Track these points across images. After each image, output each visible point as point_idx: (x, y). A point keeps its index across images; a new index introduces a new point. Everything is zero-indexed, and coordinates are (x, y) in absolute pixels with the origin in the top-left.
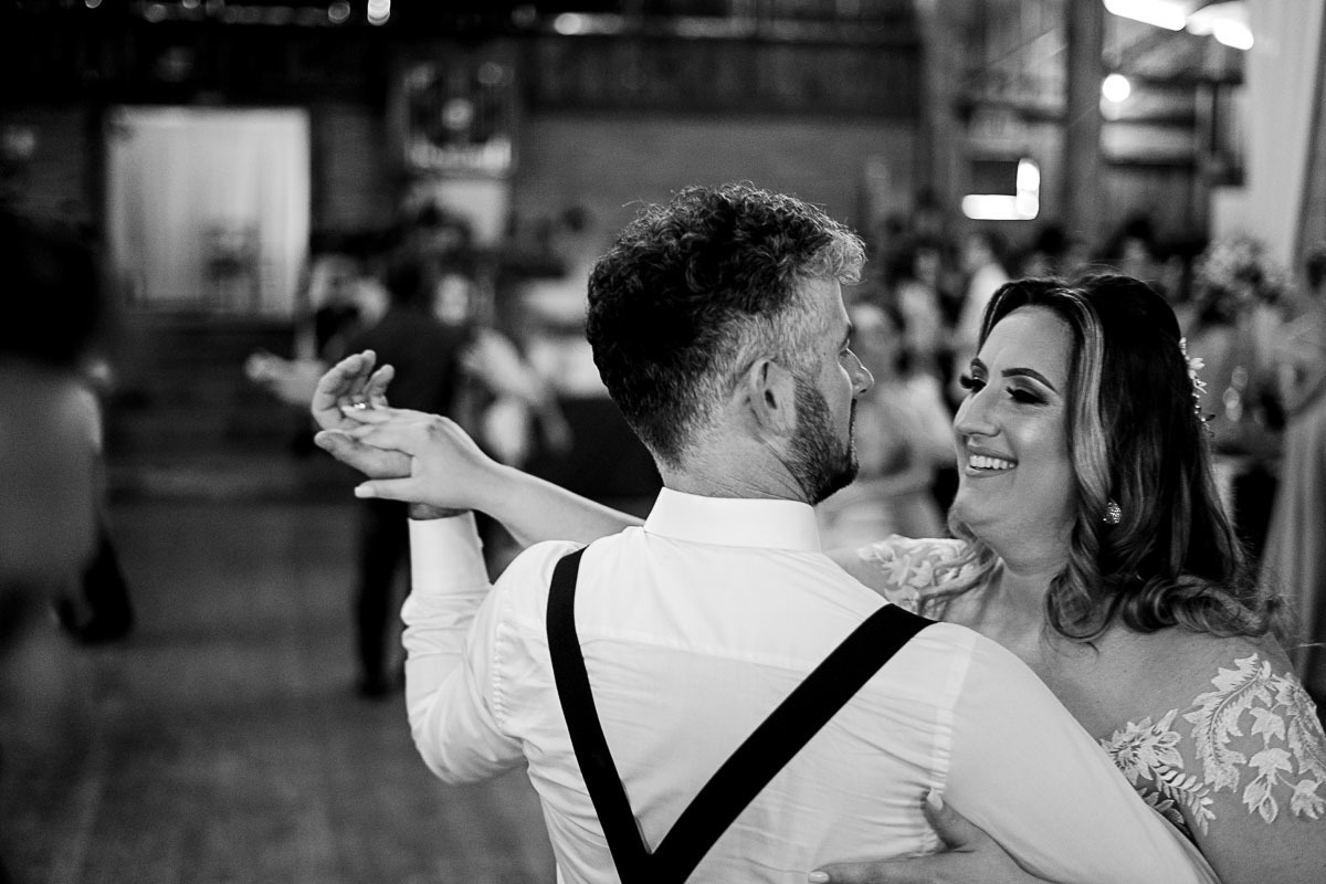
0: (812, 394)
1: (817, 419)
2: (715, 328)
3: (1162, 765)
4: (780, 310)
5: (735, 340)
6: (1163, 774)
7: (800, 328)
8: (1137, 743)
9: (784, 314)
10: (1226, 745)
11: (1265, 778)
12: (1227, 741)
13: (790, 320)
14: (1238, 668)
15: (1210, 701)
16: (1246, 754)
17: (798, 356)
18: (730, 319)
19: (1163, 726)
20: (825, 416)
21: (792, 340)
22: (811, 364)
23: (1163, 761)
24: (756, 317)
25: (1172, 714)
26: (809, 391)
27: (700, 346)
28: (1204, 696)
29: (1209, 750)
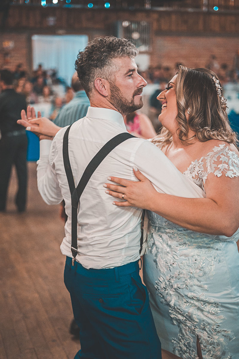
0: (114, 87)
1: (117, 93)
2: (89, 70)
3: (200, 171)
4: (104, 66)
5: (94, 74)
6: (200, 173)
7: (110, 70)
8: (194, 166)
9: (105, 67)
10: (213, 163)
11: (221, 169)
12: (213, 162)
13: (106, 68)
14: (220, 147)
15: (211, 154)
16: (217, 165)
17: (110, 77)
18: (92, 69)
19: (200, 161)
20: (119, 92)
21: (108, 74)
22: (113, 79)
23: (200, 170)
24: (97, 68)
25: (202, 158)
26: (113, 86)
27: (87, 75)
28: (210, 153)
29: (209, 164)
